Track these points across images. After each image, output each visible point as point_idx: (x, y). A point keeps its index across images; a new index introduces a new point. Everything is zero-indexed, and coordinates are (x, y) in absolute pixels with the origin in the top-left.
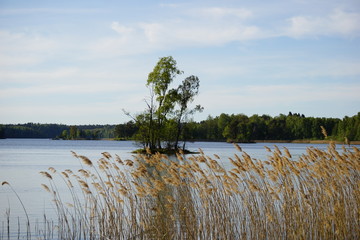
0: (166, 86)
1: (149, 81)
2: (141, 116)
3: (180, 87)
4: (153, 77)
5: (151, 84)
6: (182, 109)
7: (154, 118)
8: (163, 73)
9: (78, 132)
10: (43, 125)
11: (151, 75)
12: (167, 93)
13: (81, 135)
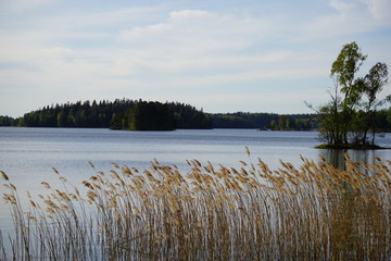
0: (352, 76)
1: (333, 71)
2: (325, 109)
3: (367, 76)
4: (337, 66)
5: (335, 74)
6: (371, 100)
7: (339, 111)
8: (347, 60)
9: (287, 122)
10: (253, 115)
11: (335, 64)
12: (353, 83)
13: (290, 125)
